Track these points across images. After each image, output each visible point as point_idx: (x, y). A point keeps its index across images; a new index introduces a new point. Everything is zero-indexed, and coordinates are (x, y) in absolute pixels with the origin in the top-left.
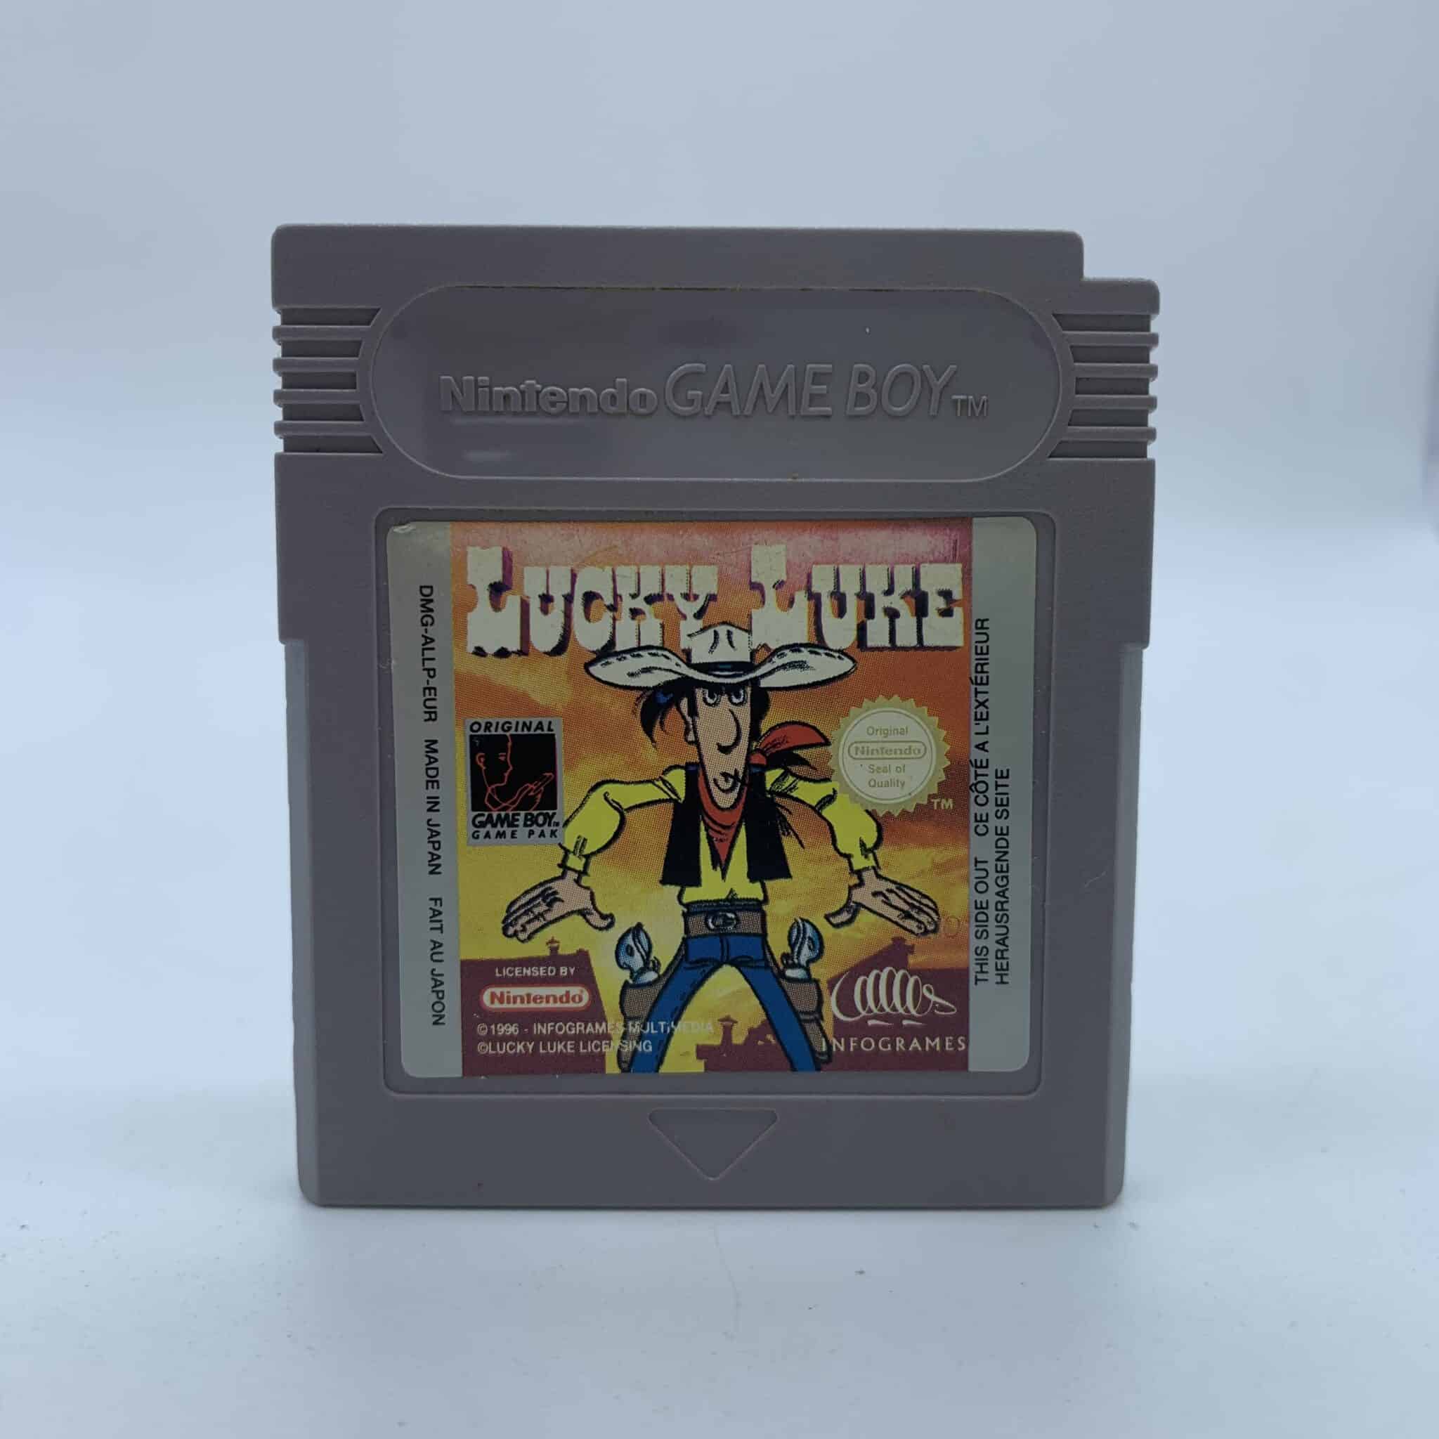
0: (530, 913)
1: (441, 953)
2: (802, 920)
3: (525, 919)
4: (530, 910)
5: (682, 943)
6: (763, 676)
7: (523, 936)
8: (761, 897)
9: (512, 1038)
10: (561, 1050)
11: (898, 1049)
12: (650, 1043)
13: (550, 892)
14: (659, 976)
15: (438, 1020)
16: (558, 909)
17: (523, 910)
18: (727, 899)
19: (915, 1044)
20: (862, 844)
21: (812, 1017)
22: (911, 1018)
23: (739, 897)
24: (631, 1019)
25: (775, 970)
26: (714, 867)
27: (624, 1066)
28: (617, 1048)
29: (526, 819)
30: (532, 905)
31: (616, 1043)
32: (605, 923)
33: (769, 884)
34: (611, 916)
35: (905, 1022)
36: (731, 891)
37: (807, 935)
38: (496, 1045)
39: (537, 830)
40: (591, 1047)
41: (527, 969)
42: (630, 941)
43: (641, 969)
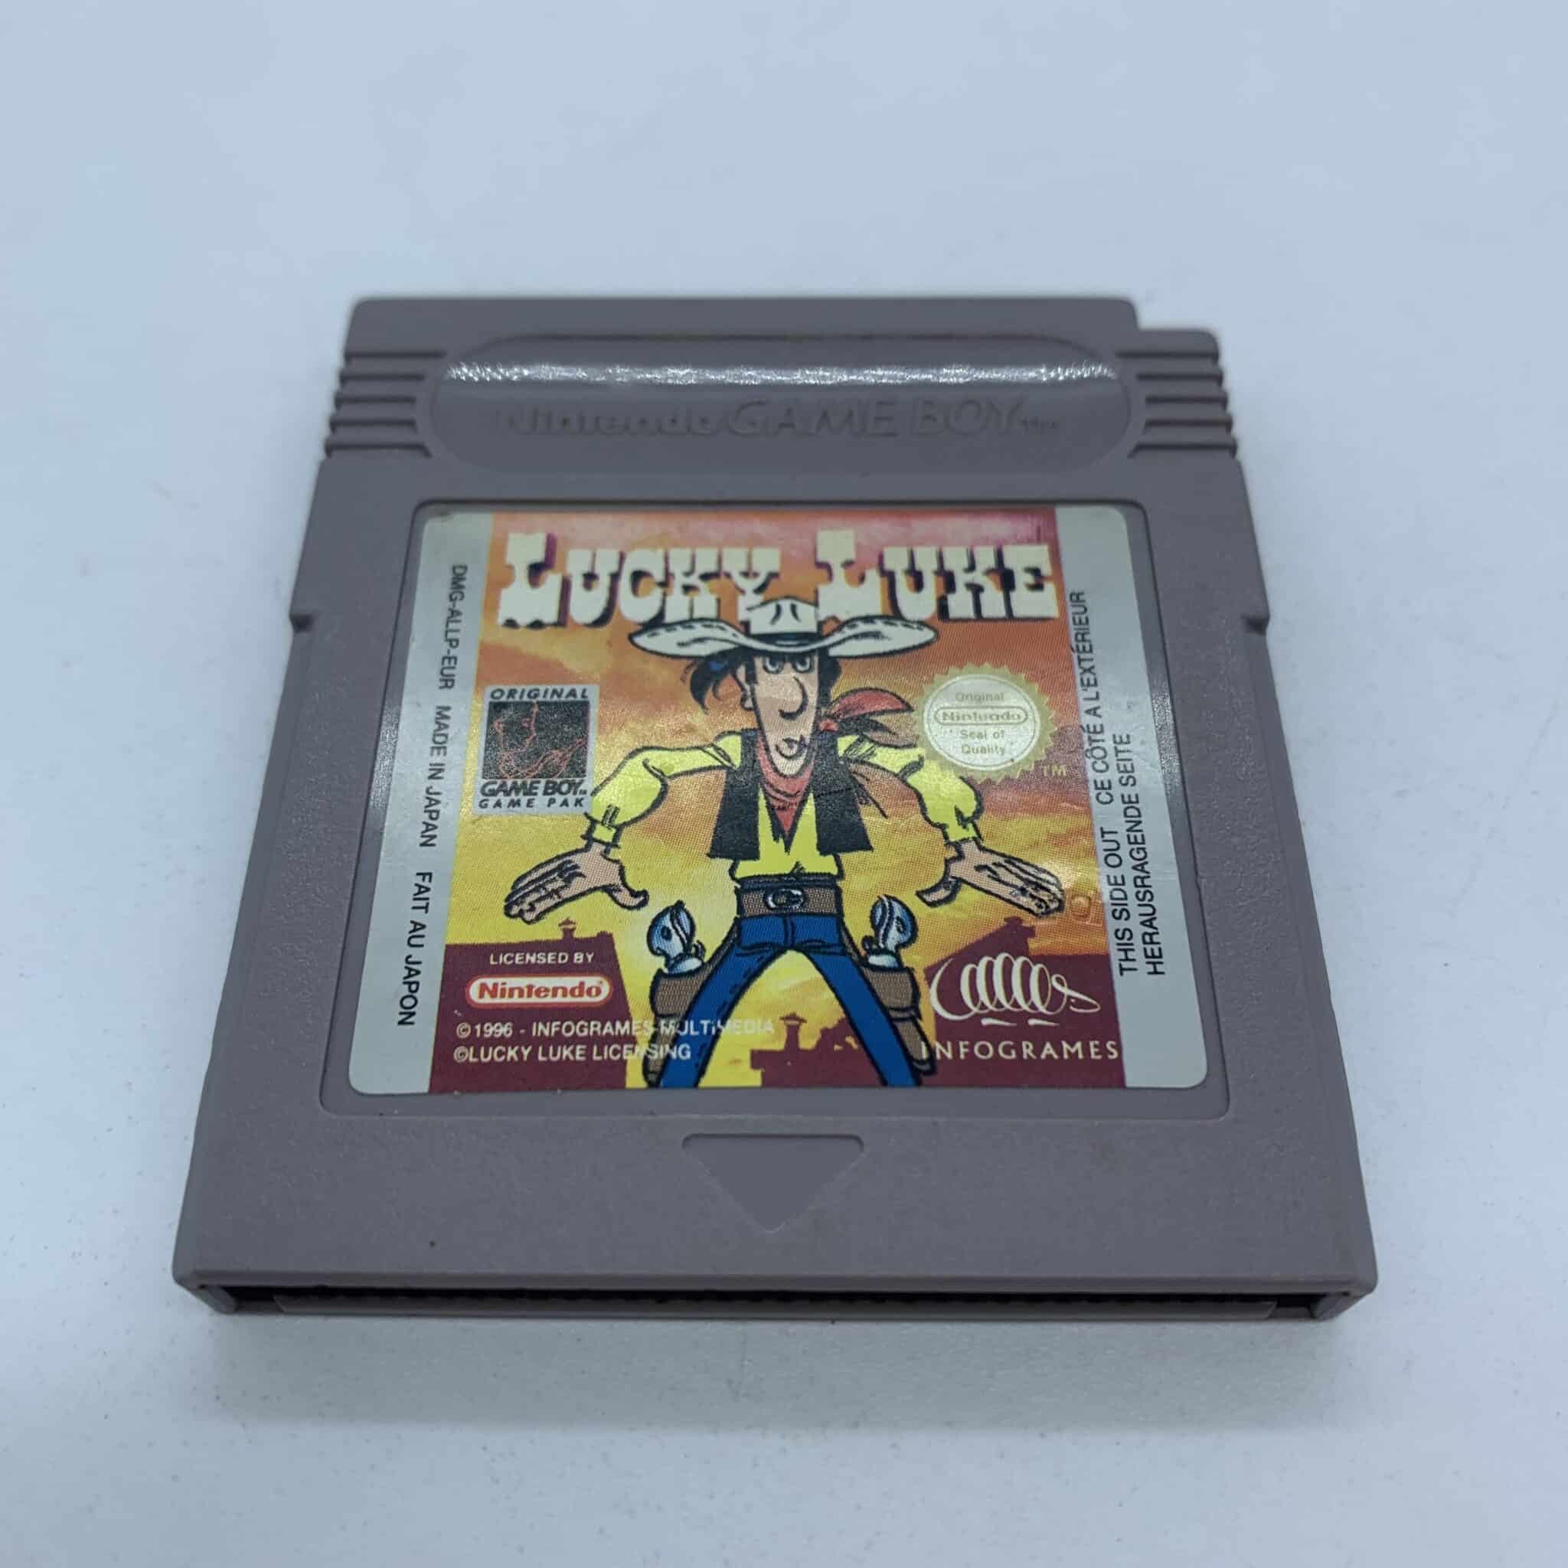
0: (541, 890)
1: (422, 936)
2: (888, 897)
3: (534, 896)
4: (543, 886)
5: (734, 925)
6: (834, 645)
7: (529, 916)
8: (834, 871)
9: (502, 1041)
10: (567, 1057)
11: (1025, 1057)
12: (688, 1047)
13: (569, 866)
14: (703, 964)
15: (407, 1017)
16: (578, 885)
17: (533, 886)
18: (791, 874)
19: (1048, 1049)
20: (959, 813)
21: (906, 1015)
22: (1041, 1016)
23: (807, 871)
24: (663, 1016)
25: (855, 957)
26: (776, 839)
27: (653, 1078)
28: (643, 1053)
29: (546, 788)
30: (545, 880)
31: (642, 1048)
32: (637, 901)
33: (845, 857)
34: (645, 893)
35: (1032, 1022)
36: (797, 864)
37: (895, 916)
38: (480, 1049)
39: (559, 798)
40: (608, 1052)
41: (531, 955)
42: (667, 922)
43: (680, 955)
